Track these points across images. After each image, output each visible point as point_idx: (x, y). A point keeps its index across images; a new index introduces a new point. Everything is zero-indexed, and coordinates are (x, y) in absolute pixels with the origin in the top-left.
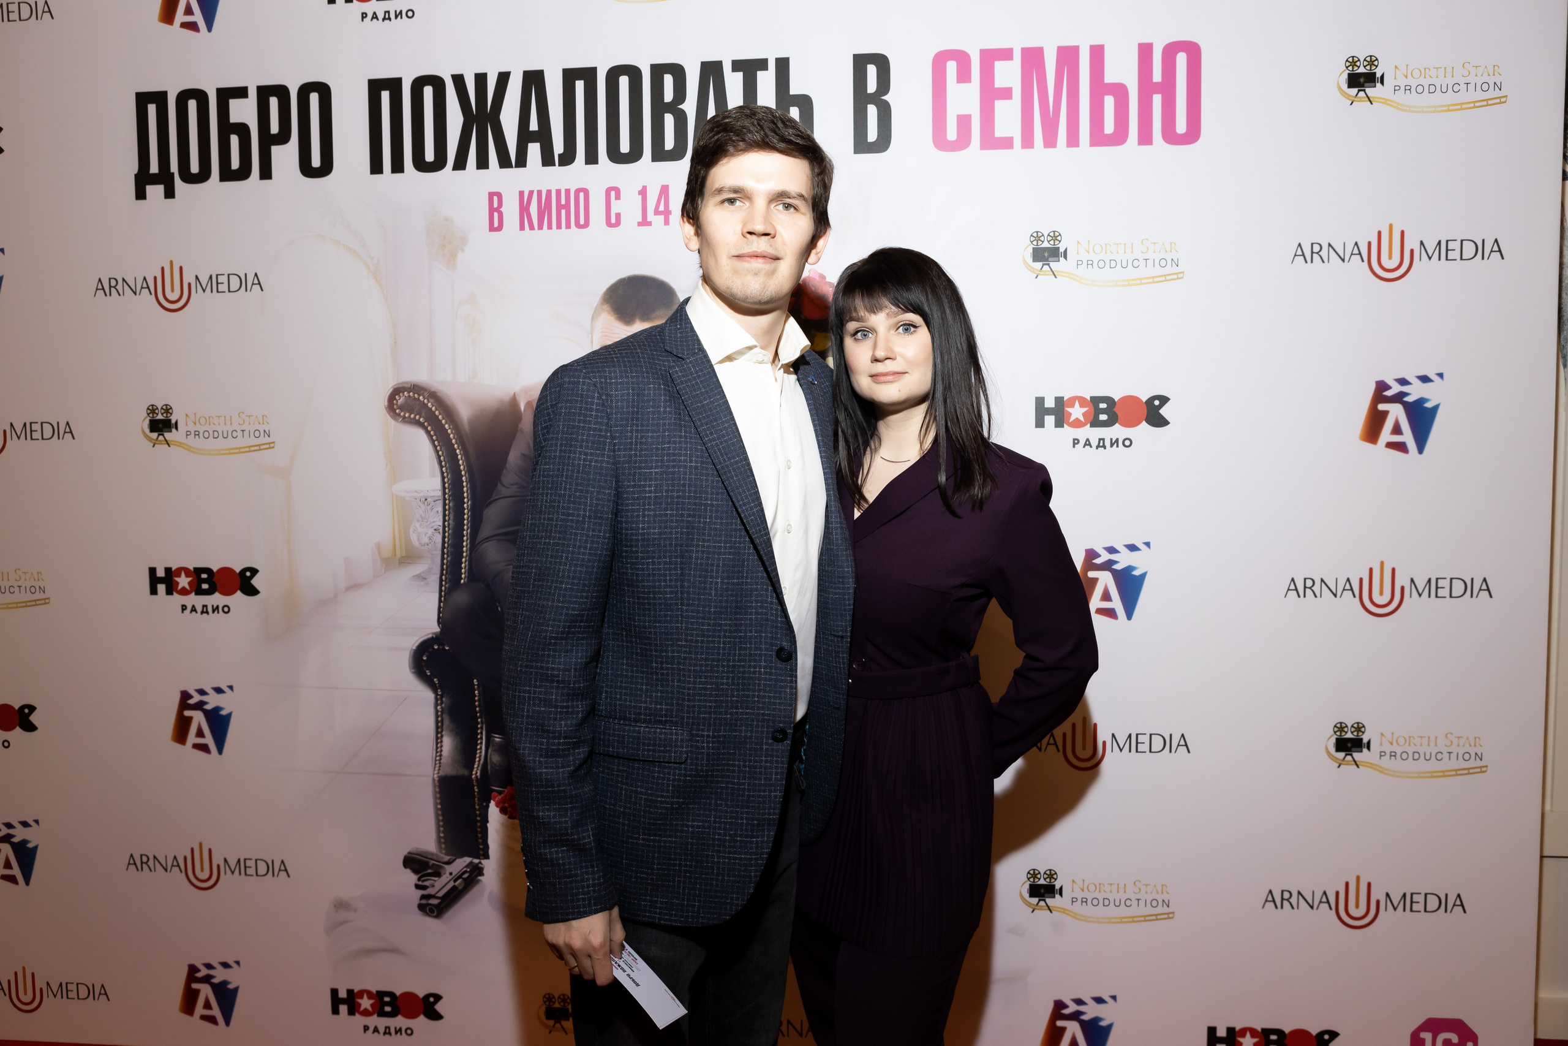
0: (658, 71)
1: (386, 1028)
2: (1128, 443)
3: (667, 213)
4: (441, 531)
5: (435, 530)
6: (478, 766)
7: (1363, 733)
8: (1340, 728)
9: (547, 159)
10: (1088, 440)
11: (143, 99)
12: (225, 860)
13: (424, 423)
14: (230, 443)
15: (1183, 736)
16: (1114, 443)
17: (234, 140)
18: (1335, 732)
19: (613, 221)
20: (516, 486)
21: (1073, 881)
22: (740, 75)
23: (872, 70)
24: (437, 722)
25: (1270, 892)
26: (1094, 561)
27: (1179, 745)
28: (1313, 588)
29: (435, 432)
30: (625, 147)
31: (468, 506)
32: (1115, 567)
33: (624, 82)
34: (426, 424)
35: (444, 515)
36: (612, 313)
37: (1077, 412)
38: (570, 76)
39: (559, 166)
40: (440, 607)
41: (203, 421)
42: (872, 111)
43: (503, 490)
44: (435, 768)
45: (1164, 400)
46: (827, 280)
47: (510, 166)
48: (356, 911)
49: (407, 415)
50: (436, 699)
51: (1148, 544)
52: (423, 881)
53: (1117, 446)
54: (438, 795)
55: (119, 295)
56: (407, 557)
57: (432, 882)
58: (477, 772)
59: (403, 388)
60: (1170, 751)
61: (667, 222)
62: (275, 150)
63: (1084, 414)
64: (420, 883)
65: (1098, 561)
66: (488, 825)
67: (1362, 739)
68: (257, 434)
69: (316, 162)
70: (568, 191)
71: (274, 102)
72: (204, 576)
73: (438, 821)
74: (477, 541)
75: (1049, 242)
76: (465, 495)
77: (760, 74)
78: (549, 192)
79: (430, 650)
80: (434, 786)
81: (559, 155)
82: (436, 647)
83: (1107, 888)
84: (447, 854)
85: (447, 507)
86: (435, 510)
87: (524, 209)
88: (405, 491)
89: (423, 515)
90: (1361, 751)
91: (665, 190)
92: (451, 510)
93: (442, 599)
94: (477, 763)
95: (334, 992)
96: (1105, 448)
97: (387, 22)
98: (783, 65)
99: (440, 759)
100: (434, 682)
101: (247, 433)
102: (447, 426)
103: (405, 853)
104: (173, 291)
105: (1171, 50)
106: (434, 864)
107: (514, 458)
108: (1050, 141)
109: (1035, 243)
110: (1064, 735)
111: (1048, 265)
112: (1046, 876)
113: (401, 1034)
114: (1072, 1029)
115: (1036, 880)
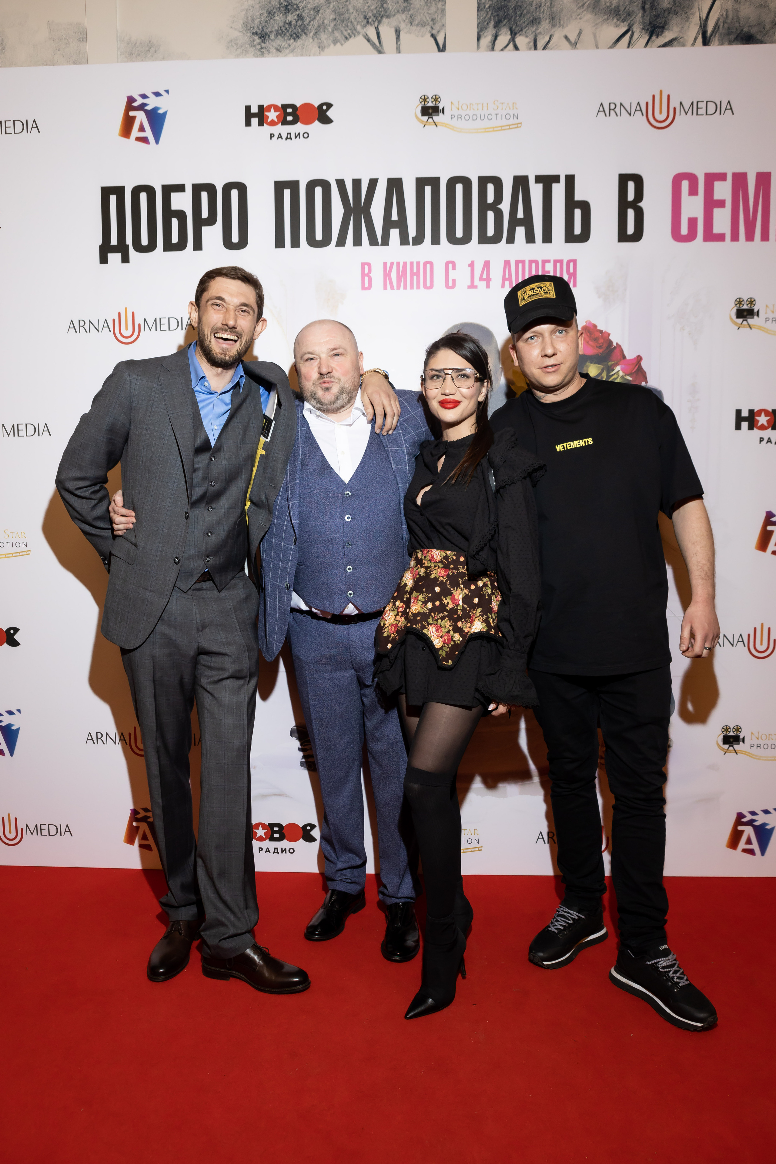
0: (483, 181)
1: (275, 848)
3: (488, 280)
9: (404, 240)
10: (769, 438)
11: (106, 192)
17: (175, 222)
19: (450, 284)
21: (752, 733)
22: (540, 186)
23: (631, 185)
26: (771, 520)
30: (459, 233)
33: (459, 187)
37: (763, 420)
38: (421, 183)
42: (631, 213)
46: (598, 328)
47: (377, 244)
55: (86, 332)
61: (488, 286)
62: (205, 230)
63: (768, 421)
65: (774, 519)
69: (235, 239)
70: (418, 263)
71: (204, 195)
75: (747, 305)
77: (555, 186)
78: (405, 264)
81: (413, 238)
83: (774, 737)
87: (387, 275)
91: (487, 264)
97: (289, 140)
98: (570, 180)
103: (292, 726)
104: (127, 329)
108: (750, 237)
109: (738, 305)
110: (749, 635)
111: (746, 320)
112: (734, 730)
113: (286, 853)
114: (748, 831)
115: (728, 733)
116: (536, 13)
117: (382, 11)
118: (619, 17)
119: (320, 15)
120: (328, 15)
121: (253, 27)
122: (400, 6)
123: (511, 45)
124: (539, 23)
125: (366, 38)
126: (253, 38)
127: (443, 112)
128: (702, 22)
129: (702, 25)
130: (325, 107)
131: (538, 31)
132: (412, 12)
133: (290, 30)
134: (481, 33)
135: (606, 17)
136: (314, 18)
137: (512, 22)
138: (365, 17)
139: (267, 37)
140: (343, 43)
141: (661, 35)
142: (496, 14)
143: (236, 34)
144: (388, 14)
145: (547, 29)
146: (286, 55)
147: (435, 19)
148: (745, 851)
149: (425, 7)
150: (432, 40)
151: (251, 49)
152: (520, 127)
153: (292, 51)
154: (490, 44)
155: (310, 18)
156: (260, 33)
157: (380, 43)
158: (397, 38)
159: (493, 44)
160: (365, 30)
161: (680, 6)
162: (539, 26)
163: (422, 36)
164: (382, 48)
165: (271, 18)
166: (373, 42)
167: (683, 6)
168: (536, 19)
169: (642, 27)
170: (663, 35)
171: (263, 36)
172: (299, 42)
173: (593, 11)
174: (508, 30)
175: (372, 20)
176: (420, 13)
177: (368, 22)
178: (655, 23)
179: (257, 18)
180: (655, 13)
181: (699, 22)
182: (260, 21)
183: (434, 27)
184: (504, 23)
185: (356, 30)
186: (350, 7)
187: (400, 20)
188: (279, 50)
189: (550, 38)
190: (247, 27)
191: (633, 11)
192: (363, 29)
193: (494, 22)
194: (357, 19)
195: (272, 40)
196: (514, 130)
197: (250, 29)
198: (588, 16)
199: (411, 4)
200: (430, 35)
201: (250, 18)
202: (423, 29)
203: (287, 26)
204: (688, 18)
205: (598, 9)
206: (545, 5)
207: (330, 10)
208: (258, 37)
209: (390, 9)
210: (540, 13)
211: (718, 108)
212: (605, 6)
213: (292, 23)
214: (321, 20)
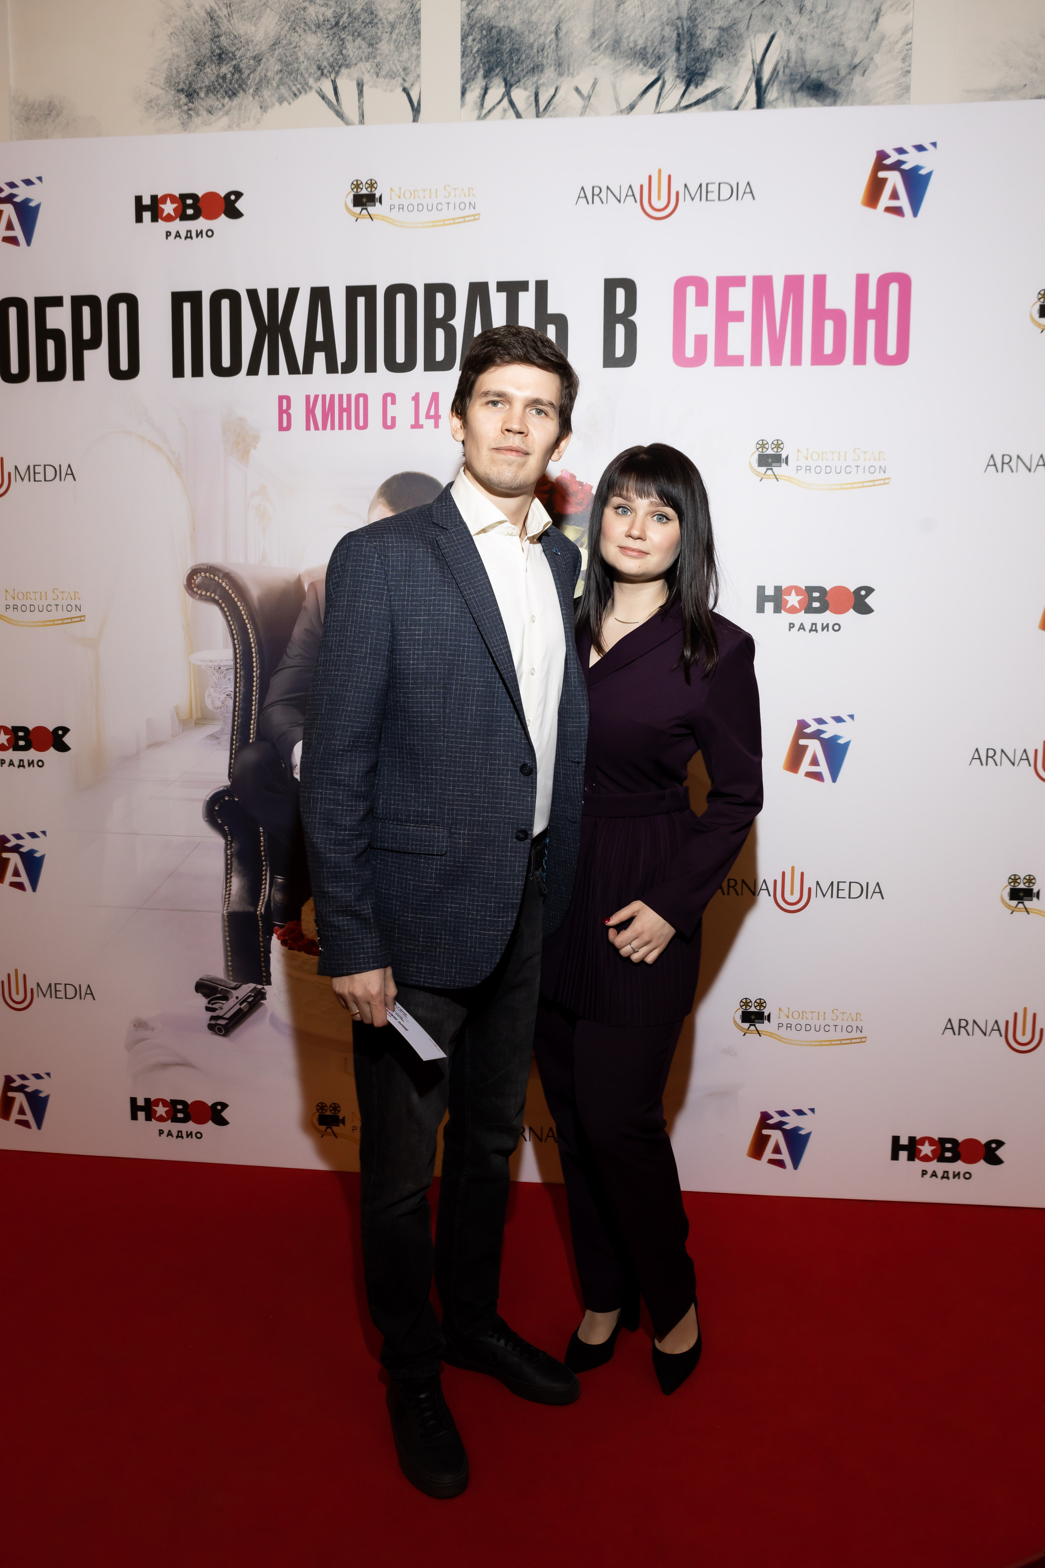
0: (431, 290)
1: (179, 1132)
2: (837, 628)
3: (437, 417)
4: (232, 696)
5: (227, 695)
6: (263, 904)
7: (1034, 884)
8: (1014, 879)
9: (331, 368)
10: (802, 624)
12: (38, 984)
13: (218, 600)
14: (45, 616)
15: (878, 884)
16: (825, 627)
17: (51, 344)
18: (1010, 883)
19: (389, 423)
20: (300, 657)
21: (780, 1009)
22: (504, 295)
23: (620, 293)
24: (227, 864)
25: (950, 1020)
26: (804, 731)
27: (874, 892)
28: (994, 757)
29: (228, 608)
30: (400, 358)
31: (257, 674)
32: (823, 736)
33: (400, 299)
34: (220, 601)
35: (236, 682)
36: (387, 505)
37: (793, 600)
38: (352, 293)
39: (342, 373)
40: (230, 763)
41: (21, 596)
42: (620, 329)
43: (289, 662)
44: (224, 905)
45: (869, 590)
46: (577, 479)
47: (299, 373)
48: (153, 1029)
49: (204, 593)
50: (227, 845)
51: (852, 717)
52: (212, 1004)
53: (828, 631)
54: (227, 929)
56: (202, 719)
57: (221, 1005)
58: (261, 909)
59: (201, 569)
60: (867, 898)
61: (436, 425)
62: (88, 354)
63: (799, 602)
64: (210, 1006)
65: (808, 731)
66: (270, 955)
67: (1032, 890)
68: (69, 608)
69: (124, 365)
70: (349, 396)
71: (86, 311)
72: (21, 734)
73: (226, 951)
74: (266, 704)
75: (772, 449)
76: (255, 664)
77: (522, 295)
78: (332, 397)
79: (222, 801)
80: (224, 920)
81: (342, 364)
82: (227, 799)
83: (809, 1015)
84: (234, 981)
85: (238, 675)
86: (228, 677)
87: (310, 412)
88: (201, 661)
89: (217, 682)
90: (1032, 900)
91: (435, 397)
92: (242, 679)
93: (233, 756)
94: (261, 901)
95: (133, 1100)
96: (817, 632)
97: (189, 240)
98: (542, 287)
99: (229, 897)
100: (225, 829)
101: (60, 608)
102: (239, 603)
103: (197, 979)
105: (885, 281)
106: (222, 989)
107: (298, 632)
108: (776, 360)
109: (760, 450)
110: (775, 881)
111: (772, 469)
112: (756, 1004)
113: (192, 1137)
114: (776, 1136)
115: (748, 1008)
116: (538, 58)
117: (340, 59)
118: (646, 62)
119: (262, 65)
120: (272, 66)
121: (179, 83)
122: (363, 52)
123: (506, 100)
124: (542, 71)
125: (319, 95)
126: (178, 97)
127: (381, 202)
128: (756, 67)
129: (756, 70)
130: (233, 197)
131: (540, 82)
132: (378, 59)
133: (225, 86)
134: (467, 86)
135: (629, 61)
136: (255, 70)
137: (506, 70)
138: (319, 68)
139: (195, 95)
140: (291, 101)
141: (701, 84)
142: (486, 60)
143: (159, 91)
144: (347, 62)
145: (552, 79)
146: (220, 118)
147: (408, 68)
148: (771, 1161)
149: (396, 53)
150: (404, 95)
151: (176, 110)
152: (478, 219)
153: (227, 113)
154: (479, 100)
155: (250, 69)
156: (187, 91)
157: (338, 100)
158: (359, 95)
159: (481, 100)
160: (319, 83)
161: (727, 46)
162: (542, 75)
163: (391, 91)
164: (340, 108)
165: (201, 70)
166: (329, 100)
167: (730, 46)
168: (538, 66)
169: (676, 74)
170: (704, 84)
171: (191, 94)
172: (236, 101)
173: (612, 55)
174: (501, 80)
175: (328, 71)
176: (389, 61)
177: (322, 74)
178: (693, 68)
179: (183, 71)
180: (693, 55)
181: (752, 67)
182: (187, 75)
183: (407, 79)
184: (497, 71)
185: (307, 84)
186: (299, 54)
187: (363, 70)
188: (210, 112)
189: (556, 91)
190: (171, 82)
191: (664, 54)
192: (317, 83)
193: (484, 71)
194: (309, 70)
195: (202, 99)
196: (470, 222)
197: (174, 86)
198: (605, 61)
199: (377, 49)
200: (401, 89)
201: (174, 71)
202: (393, 82)
203: (221, 81)
204: (736, 62)
205: (618, 52)
206: (550, 47)
207: (275, 59)
208: (184, 96)
209: (351, 56)
210: (543, 57)
211: (734, 191)
212: (627, 48)
213: (227, 77)
214: (264, 71)
